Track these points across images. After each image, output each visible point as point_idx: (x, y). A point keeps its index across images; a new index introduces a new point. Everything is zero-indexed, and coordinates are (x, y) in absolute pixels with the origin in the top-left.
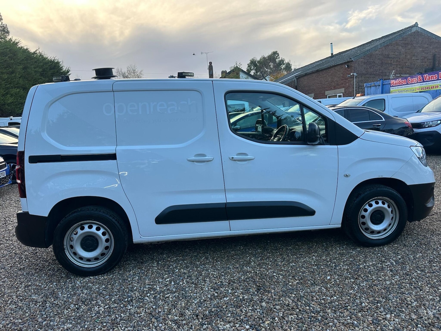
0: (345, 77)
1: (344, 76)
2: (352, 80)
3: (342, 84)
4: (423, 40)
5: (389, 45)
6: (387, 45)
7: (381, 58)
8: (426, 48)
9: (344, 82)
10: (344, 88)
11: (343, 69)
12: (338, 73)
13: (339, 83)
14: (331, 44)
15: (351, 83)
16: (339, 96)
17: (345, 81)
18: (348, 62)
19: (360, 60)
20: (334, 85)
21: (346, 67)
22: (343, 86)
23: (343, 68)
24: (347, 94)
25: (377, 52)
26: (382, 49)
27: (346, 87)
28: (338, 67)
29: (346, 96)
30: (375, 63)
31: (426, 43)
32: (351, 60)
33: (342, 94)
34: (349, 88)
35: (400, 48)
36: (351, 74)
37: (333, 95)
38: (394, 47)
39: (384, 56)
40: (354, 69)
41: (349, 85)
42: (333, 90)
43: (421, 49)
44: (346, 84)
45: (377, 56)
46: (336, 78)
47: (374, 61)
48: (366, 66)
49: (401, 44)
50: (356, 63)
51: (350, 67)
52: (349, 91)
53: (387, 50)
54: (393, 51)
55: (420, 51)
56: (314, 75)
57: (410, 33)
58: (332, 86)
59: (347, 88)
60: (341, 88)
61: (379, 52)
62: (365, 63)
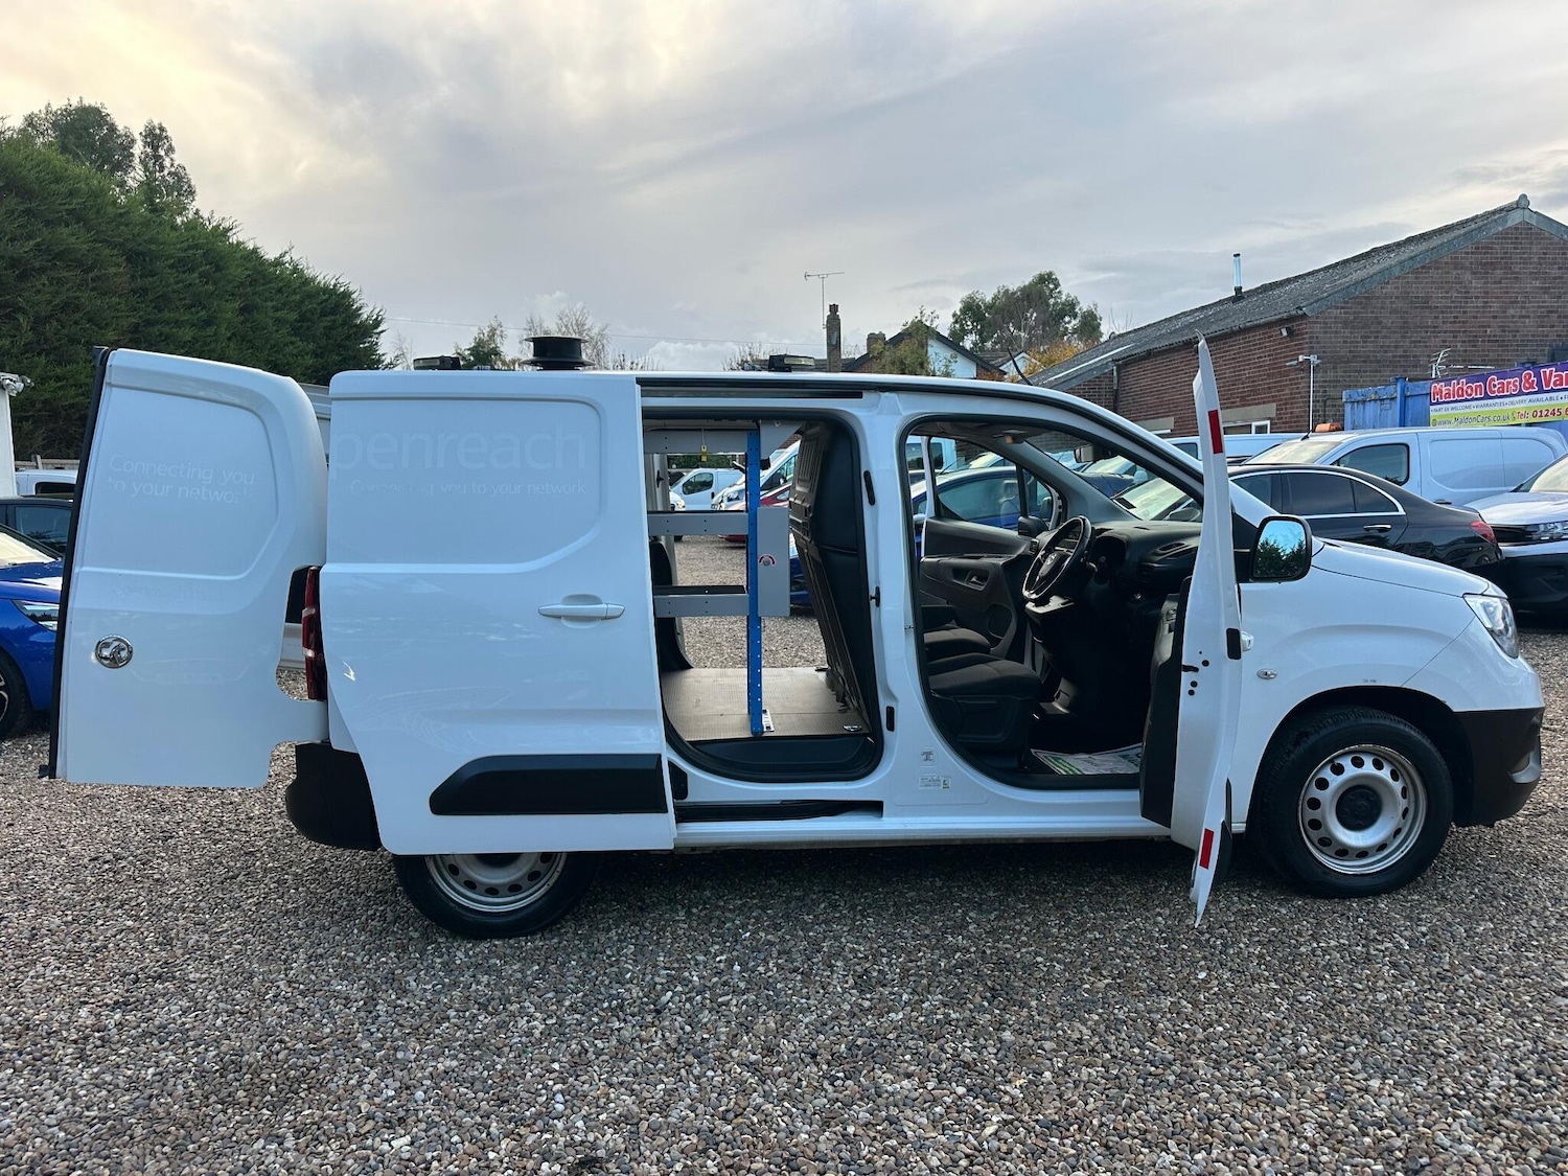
0: (1277, 368)
1: (1275, 364)
2: (1302, 378)
3: (1269, 388)
4: (1545, 254)
5: (1430, 268)
6: (1423, 267)
7: (1402, 308)
8: (1555, 278)
9: (1275, 383)
10: (1274, 401)
11: (1274, 340)
12: (1256, 354)
13: (1260, 385)
14: (1235, 256)
15: (1298, 388)
16: (1257, 427)
17: (1278, 382)
18: (1291, 319)
19: (1329, 313)
20: (1241, 392)
21: (1285, 333)
22: (1273, 397)
23: (1272, 336)
24: (1283, 423)
25: (1389, 289)
26: (1404, 278)
27: (1281, 400)
28: (1258, 335)
29: (1280, 428)
30: (1380, 323)
31: (1555, 263)
32: (1300, 312)
33: (1268, 422)
34: (1292, 404)
35: (1468, 276)
36: (1301, 358)
37: (1239, 424)
38: (1448, 273)
39: (1412, 302)
40: (1311, 343)
41: (1291, 394)
42: (1237, 406)
43: (1537, 284)
44: (1282, 390)
45: (1388, 301)
46: (1250, 369)
47: (1376, 318)
48: (1351, 333)
49: (1471, 263)
50: (1316, 323)
51: (1297, 335)
52: (1291, 413)
53: (1421, 283)
54: (1443, 288)
55: (1534, 288)
56: (1175, 356)
57: (1500, 229)
58: (1234, 394)
59: (1284, 404)
60: (1264, 403)
61: (1397, 288)
62: (1346, 324)
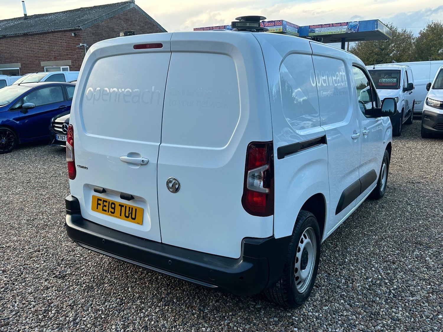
0: (70, 47)
1: (69, 46)
2: (82, 52)
3: (67, 54)
4: (140, 18)
5: (113, 18)
6: (111, 17)
7: (107, 30)
8: (143, 26)
9: (70, 52)
10: (70, 59)
11: (67, 37)
12: (59, 41)
13: (62, 53)
15: (80, 55)
16: (63, 68)
17: (71, 52)
18: (75, 30)
19: (88, 29)
20: (54, 55)
21: (73, 35)
22: (69, 58)
23: (66, 35)
24: (75, 67)
25: (103, 23)
26: (107, 20)
27: (74, 59)
28: (59, 35)
29: (74, 69)
30: (102, 35)
31: (142, 22)
32: (79, 28)
33: (68, 67)
34: (78, 60)
35: (122, 22)
36: (81, 45)
37: (54, 67)
38: (118, 20)
39: (110, 29)
40: (84, 39)
41: (78, 57)
42: (52, 60)
43: (139, 27)
44: (73, 56)
45: (104, 27)
46: (57, 47)
47: (101, 33)
48: (95, 37)
49: (123, 18)
50: (84, 32)
51: (78, 36)
52: (78, 64)
53: (111, 23)
54: (117, 25)
55: (138, 29)
56: (18, 39)
57: (129, 8)
58: (51, 55)
59: (74, 61)
60: (65, 60)
61: (105, 23)
62: (93, 34)
